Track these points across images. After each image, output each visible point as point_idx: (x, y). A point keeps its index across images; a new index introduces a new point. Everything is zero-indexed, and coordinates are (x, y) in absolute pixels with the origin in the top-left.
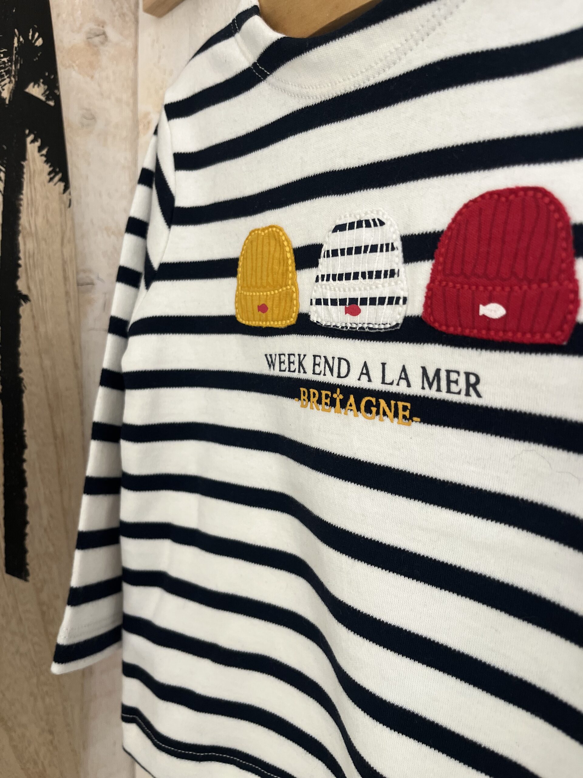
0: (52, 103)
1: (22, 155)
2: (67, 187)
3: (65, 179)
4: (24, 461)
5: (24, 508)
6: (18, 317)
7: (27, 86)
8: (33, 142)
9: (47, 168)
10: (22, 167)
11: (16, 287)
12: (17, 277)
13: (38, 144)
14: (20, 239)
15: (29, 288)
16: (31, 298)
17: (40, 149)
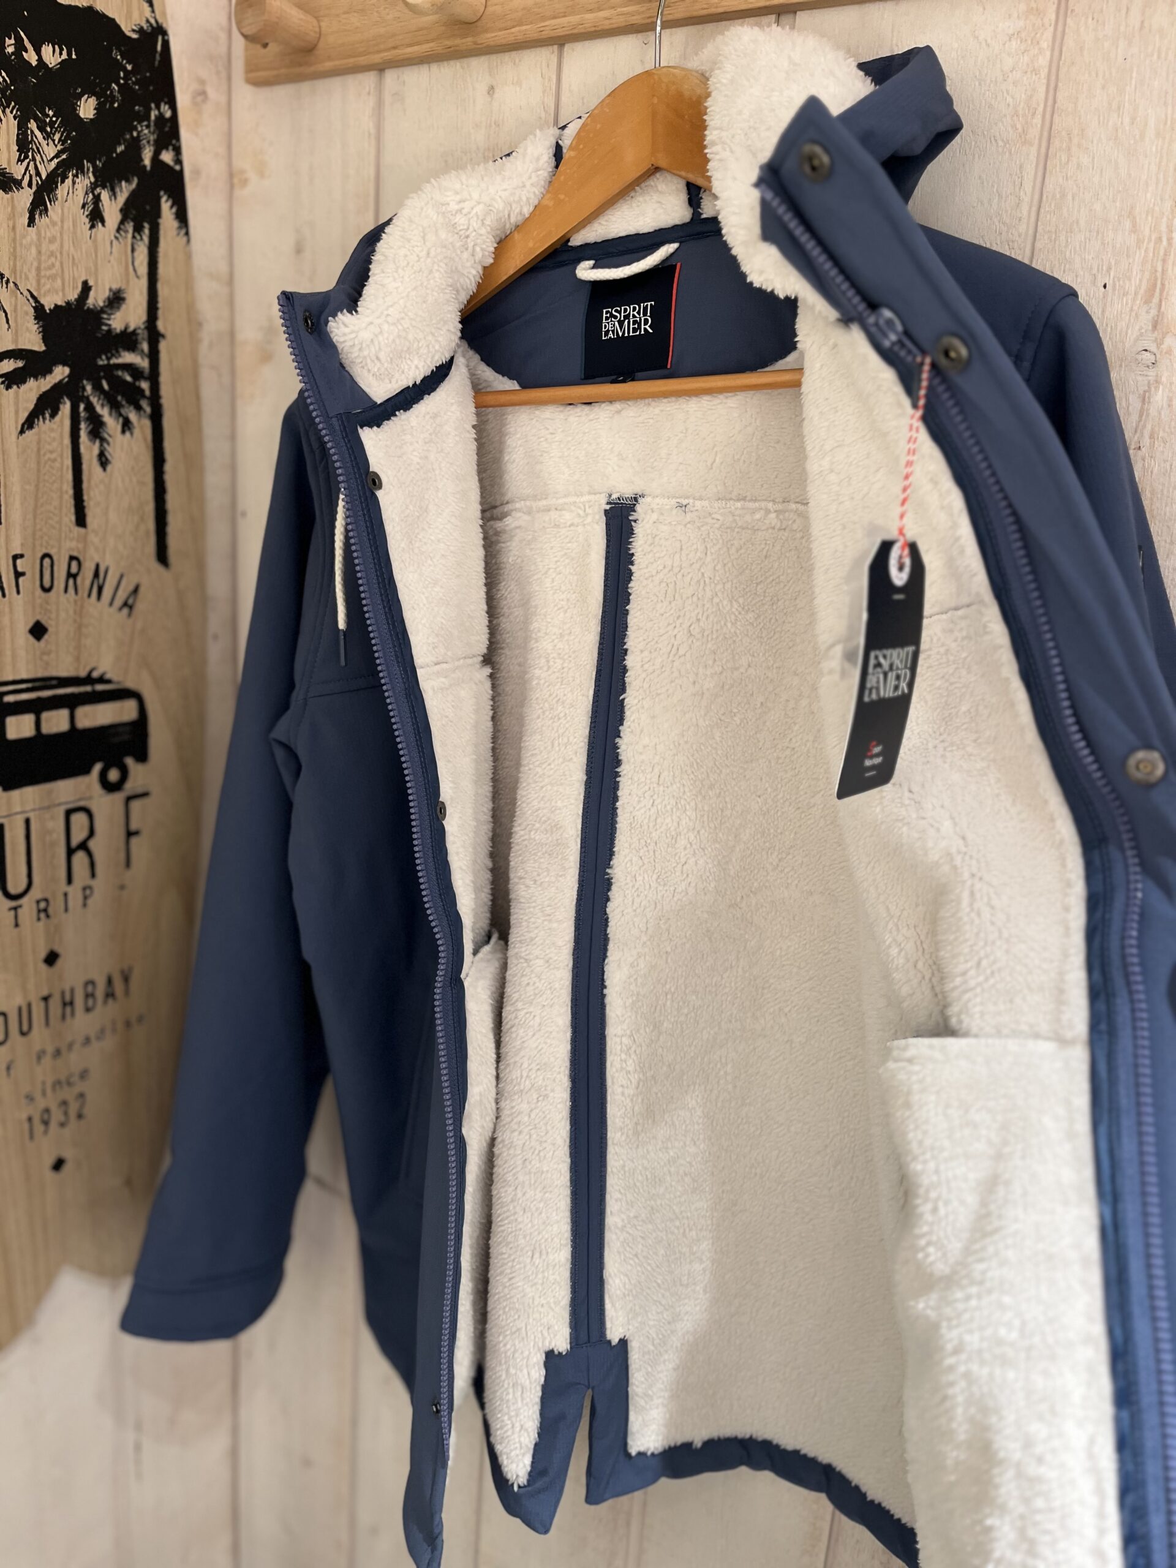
0: (177, 168)
1: (158, 214)
2: (188, 241)
4: (165, 472)
5: (166, 511)
6: (158, 351)
7: (160, 154)
8: (167, 201)
9: (176, 224)
10: (159, 223)
11: (156, 326)
13: (169, 203)
14: (159, 285)
15: (165, 328)
17: (172, 207)
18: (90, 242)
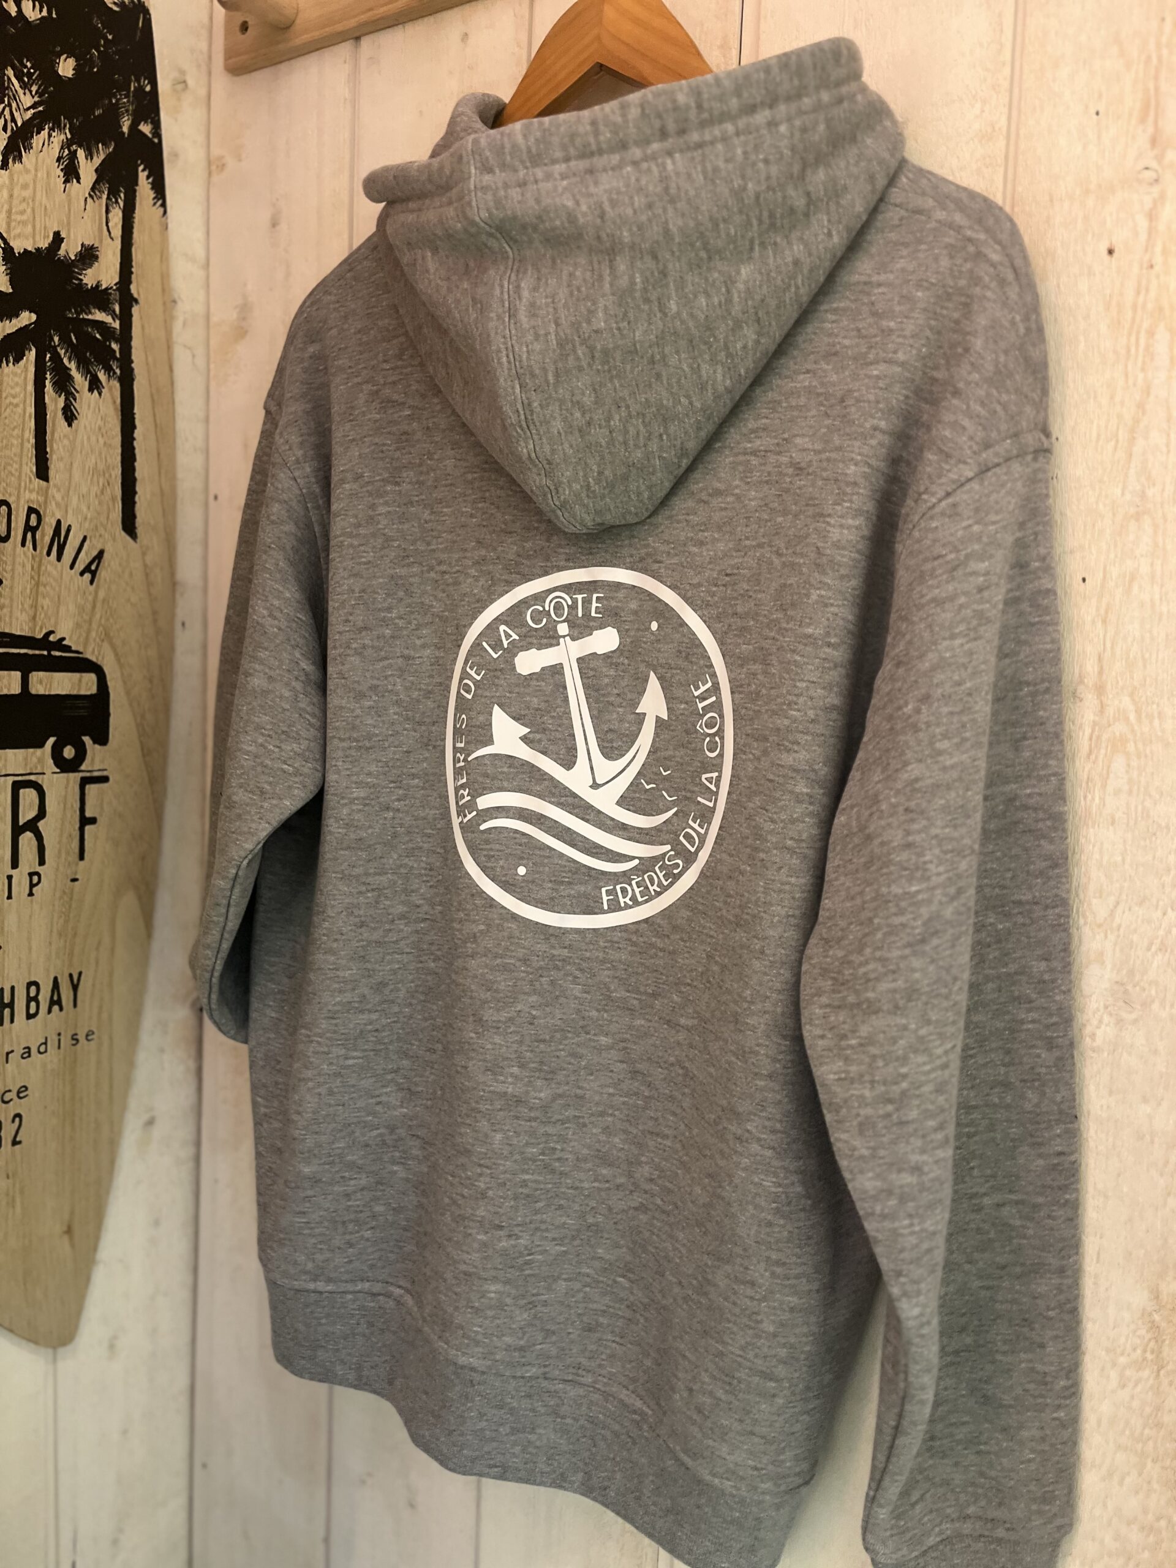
0: (156, 140)
1: (135, 181)
2: (165, 212)
3: (164, 205)
4: (134, 439)
5: (134, 480)
6: (131, 316)
7: (139, 124)
8: (143, 170)
9: (152, 194)
10: (135, 191)
11: (129, 290)
12: (130, 282)
13: (146, 173)
14: (133, 250)
15: (139, 294)
16: (140, 301)
17: (148, 177)
18: (64, 196)
